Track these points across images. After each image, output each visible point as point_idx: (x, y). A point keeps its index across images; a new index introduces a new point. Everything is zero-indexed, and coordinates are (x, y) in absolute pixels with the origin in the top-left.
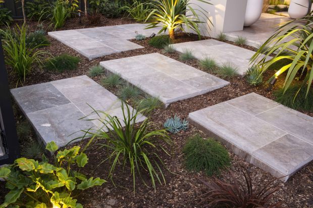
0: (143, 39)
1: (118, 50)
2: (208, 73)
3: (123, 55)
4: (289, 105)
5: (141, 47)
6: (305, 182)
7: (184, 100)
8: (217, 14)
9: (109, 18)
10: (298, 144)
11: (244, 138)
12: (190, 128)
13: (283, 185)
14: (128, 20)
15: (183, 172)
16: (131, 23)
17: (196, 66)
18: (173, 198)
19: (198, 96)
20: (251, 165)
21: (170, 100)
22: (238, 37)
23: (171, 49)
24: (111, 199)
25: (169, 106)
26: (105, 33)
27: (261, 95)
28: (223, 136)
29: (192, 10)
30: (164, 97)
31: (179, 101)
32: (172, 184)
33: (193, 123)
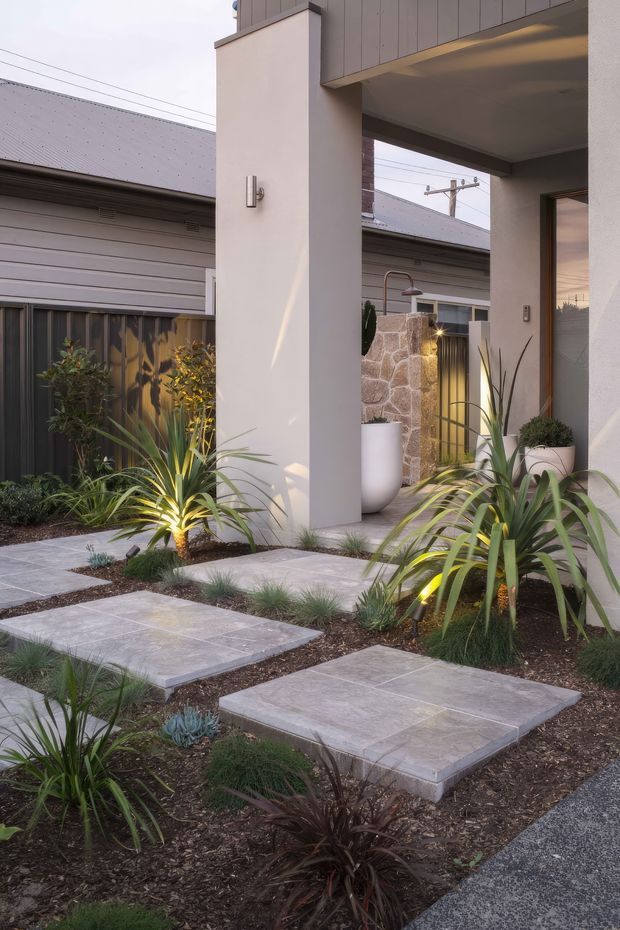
0: (109, 564)
1: (42, 593)
2: (271, 619)
3: (57, 601)
4: (456, 659)
5: (102, 582)
6: (482, 795)
7: (211, 679)
8: (291, 487)
9: (17, 525)
10: (465, 724)
11: (346, 729)
12: (224, 731)
13: (433, 808)
14: (69, 528)
15: (205, 814)
16: (77, 534)
17: (241, 607)
18: (180, 865)
19: (244, 669)
20: (365, 784)
21: (176, 679)
22: (345, 536)
23: (178, 577)
24: (32, 884)
25: (173, 695)
26: (7, 560)
27: (396, 647)
28: (298, 732)
29: (227, 481)
30: (159, 674)
31: (198, 682)
32: (180, 840)
33: (231, 721)
